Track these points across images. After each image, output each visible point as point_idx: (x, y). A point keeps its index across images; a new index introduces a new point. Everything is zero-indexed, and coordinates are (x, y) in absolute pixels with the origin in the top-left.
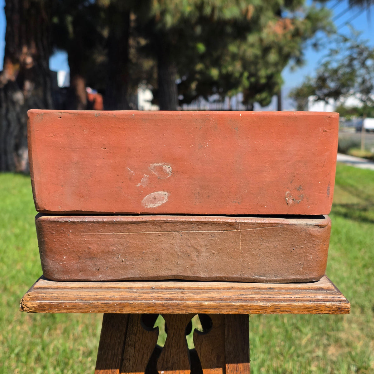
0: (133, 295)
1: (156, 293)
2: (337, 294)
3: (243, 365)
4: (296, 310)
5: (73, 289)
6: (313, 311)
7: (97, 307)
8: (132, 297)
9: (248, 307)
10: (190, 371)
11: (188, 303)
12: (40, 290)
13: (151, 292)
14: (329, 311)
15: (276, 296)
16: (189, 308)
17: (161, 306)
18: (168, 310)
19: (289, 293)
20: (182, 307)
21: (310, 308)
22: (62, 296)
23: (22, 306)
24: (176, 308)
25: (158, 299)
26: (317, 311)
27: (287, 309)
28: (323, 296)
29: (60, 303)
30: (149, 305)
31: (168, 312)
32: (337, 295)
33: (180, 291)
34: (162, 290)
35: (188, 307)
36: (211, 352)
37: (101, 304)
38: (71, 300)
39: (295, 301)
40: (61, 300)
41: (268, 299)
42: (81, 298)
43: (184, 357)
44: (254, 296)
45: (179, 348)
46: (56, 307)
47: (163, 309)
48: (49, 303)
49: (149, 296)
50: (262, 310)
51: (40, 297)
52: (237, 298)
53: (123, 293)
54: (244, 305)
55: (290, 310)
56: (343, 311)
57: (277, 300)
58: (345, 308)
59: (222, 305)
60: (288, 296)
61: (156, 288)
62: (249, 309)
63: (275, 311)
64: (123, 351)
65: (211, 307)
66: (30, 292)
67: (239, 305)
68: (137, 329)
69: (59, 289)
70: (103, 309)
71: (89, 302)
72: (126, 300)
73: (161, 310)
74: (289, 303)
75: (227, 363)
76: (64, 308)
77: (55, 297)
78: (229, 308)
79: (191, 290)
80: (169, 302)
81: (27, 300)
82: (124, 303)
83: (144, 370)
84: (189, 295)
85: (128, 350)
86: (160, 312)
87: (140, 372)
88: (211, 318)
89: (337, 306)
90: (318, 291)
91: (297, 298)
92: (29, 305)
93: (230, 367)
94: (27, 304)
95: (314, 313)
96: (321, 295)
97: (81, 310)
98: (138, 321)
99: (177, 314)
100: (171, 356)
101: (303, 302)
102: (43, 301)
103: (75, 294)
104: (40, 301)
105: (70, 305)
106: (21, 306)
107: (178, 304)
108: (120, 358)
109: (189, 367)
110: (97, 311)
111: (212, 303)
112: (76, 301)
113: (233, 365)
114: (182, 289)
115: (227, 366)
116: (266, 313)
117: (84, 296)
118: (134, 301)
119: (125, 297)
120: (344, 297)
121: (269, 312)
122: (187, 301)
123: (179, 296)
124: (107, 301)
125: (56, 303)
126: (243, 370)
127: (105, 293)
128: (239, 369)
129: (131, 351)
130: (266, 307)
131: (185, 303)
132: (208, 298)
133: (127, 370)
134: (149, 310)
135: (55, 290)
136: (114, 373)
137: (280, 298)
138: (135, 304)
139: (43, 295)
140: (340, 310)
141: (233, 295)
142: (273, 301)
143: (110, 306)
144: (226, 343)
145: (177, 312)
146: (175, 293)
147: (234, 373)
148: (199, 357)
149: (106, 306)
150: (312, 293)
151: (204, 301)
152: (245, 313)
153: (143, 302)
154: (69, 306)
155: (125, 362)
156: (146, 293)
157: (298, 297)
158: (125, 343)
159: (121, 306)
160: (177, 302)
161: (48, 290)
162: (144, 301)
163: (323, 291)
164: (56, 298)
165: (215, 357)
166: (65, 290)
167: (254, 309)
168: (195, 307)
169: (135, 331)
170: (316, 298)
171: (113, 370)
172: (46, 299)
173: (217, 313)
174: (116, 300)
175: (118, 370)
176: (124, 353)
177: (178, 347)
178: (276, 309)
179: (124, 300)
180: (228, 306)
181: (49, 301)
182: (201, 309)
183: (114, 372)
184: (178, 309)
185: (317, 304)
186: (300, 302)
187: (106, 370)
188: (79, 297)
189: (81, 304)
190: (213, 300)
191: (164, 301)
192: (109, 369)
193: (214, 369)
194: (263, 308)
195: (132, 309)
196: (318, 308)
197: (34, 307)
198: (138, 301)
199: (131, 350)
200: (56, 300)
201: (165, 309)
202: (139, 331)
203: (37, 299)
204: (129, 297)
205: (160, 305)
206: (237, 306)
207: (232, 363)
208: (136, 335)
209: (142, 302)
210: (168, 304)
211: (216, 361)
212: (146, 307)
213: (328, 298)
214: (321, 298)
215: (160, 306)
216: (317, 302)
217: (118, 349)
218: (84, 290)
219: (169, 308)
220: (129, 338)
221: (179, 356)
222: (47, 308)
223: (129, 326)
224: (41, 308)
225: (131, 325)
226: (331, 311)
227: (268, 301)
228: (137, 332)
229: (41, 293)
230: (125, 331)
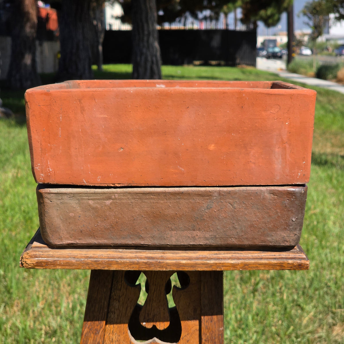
1: (139, 253)
2: (299, 252)
3: (217, 317)
4: (262, 266)
7: (88, 264)
9: (221, 265)
10: (169, 323)
11: (168, 261)
12: (37, 249)
13: (135, 252)
14: (291, 267)
15: (245, 255)
16: (169, 265)
17: (144, 264)
18: (150, 267)
20: (163, 265)
21: (275, 265)
22: (57, 254)
23: (22, 263)
24: (157, 266)
25: (141, 258)
26: (281, 267)
27: (255, 266)
28: (286, 255)
29: (56, 260)
30: (134, 263)
31: (150, 269)
33: (161, 251)
34: (145, 251)
35: (168, 265)
36: (188, 305)
37: (91, 262)
38: (65, 258)
39: (262, 259)
40: (56, 258)
41: (238, 258)
42: (73, 257)
43: (164, 309)
44: (226, 255)
45: (160, 301)
46: (52, 264)
48: (46, 260)
49: (133, 255)
51: (38, 255)
52: (211, 257)
53: (110, 252)
54: (217, 263)
55: (257, 267)
56: (303, 267)
57: (246, 258)
58: (305, 265)
59: (198, 263)
60: (256, 255)
63: (244, 268)
65: (188, 265)
66: (29, 251)
67: (213, 263)
68: (121, 285)
70: (93, 266)
71: (81, 260)
72: (113, 259)
73: (144, 268)
74: (256, 261)
75: (202, 316)
76: (60, 265)
80: (151, 260)
81: (26, 257)
82: (112, 261)
83: (128, 321)
84: (169, 254)
85: (113, 304)
86: (143, 269)
87: (124, 323)
88: (189, 275)
89: (298, 263)
91: (264, 257)
92: (29, 262)
93: (205, 319)
94: (26, 261)
95: (278, 269)
97: (73, 267)
98: (122, 278)
99: (157, 271)
100: (153, 309)
101: (269, 260)
102: (40, 259)
103: (69, 253)
104: (38, 259)
105: (65, 262)
106: (20, 263)
107: (159, 262)
108: (106, 310)
109: (169, 319)
110: (88, 268)
111: (189, 262)
112: (69, 259)
113: (208, 317)
116: (236, 269)
117: (76, 255)
118: (120, 260)
119: (112, 256)
120: (304, 255)
121: (239, 268)
122: (167, 259)
123: (160, 255)
124: (96, 259)
125: (52, 260)
126: (217, 321)
127: (94, 252)
128: (214, 319)
130: (237, 264)
131: (165, 261)
132: (186, 257)
133: (112, 322)
134: (133, 267)
137: (249, 256)
138: (121, 262)
140: (301, 266)
141: (208, 254)
142: (243, 259)
143: (99, 263)
144: (202, 298)
145: (158, 269)
146: (157, 252)
147: (208, 323)
149: (96, 263)
151: (182, 259)
152: (219, 270)
154: (63, 263)
155: (110, 314)
156: (131, 253)
158: (110, 298)
159: (109, 263)
160: (158, 261)
161: (44, 249)
162: (129, 260)
164: (52, 256)
165: (192, 310)
167: (226, 267)
168: (174, 265)
169: (120, 287)
170: (280, 256)
171: (99, 322)
172: (43, 257)
173: (193, 270)
174: (104, 259)
175: (104, 322)
176: (109, 306)
178: (245, 266)
179: (111, 258)
180: (203, 264)
181: (46, 259)
182: (179, 267)
183: (101, 323)
184: (159, 267)
185: (281, 261)
186: (266, 260)
187: (93, 322)
188: (72, 255)
189: (74, 261)
190: (190, 259)
191: (147, 259)
192: (96, 320)
194: (234, 266)
195: (118, 266)
196: (282, 265)
197: (33, 263)
198: (123, 260)
199: (116, 304)
200: (52, 258)
201: (147, 266)
202: (123, 287)
203: (36, 256)
204: (115, 256)
206: (211, 264)
207: (207, 315)
208: (120, 291)
210: (150, 262)
211: (192, 314)
212: (131, 265)
213: (290, 257)
214: (284, 256)
216: (281, 260)
217: (104, 302)
219: (151, 265)
220: (114, 293)
221: (159, 309)
222: (44, 264)
223: (114, 282)
224: (39, 264)
225: (116, 281)
226: (293, 267)
227: (238, 259)
228: (121, 287)
229: (39, 252)
230: (110, 286)
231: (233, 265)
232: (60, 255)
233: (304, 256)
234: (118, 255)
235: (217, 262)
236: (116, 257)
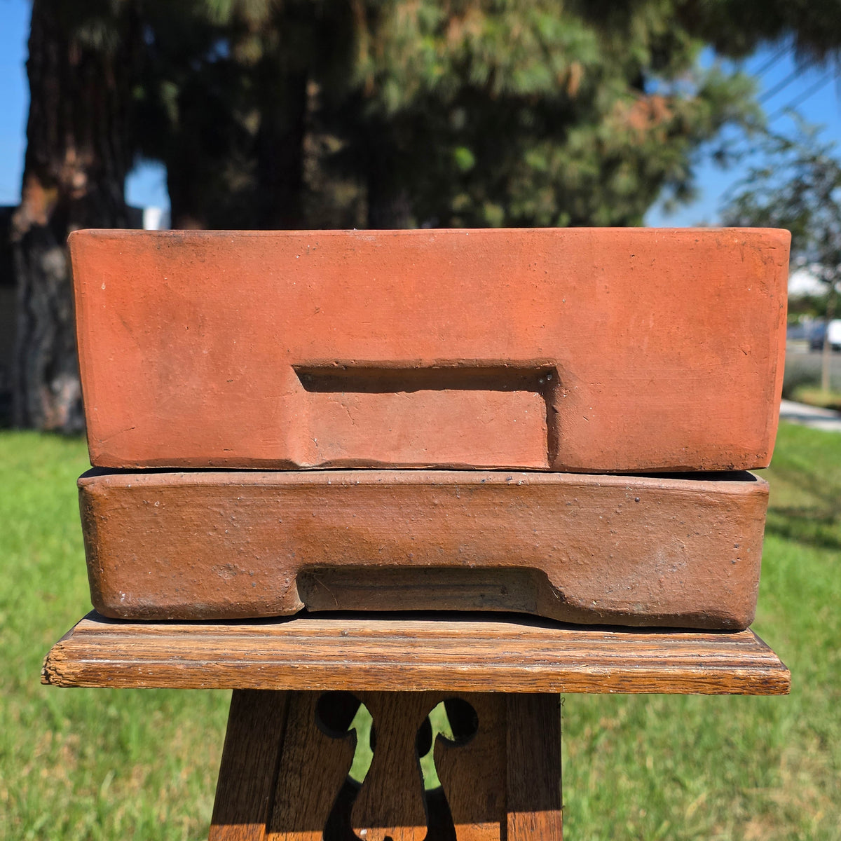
0: (300, 650)
1: (351, 645)
2: (761, 649)
3: (546, 817)
4: (668, 684)
5: (164, 635)
6: (707, 688)
7: (218, 676)
8: (297, 653)
9: (560, 678)
10: (426, 829)
11: (424, 667)
12: (87, 636)
13: (340, 642)
14: (743, 688)
15: (622, 654)
16: (426, 678)
17: (362, 673)
18: (378, 682)
19: (651, 648)
20: (410, 676)
21: (699, 680)
22: (136, 649)
23: (46, 672)
24: (397, 679)
25: (355, 659)
26: (715, 686)
27: (648, 683)
28: (728, 655)
29: (134, 665)
30: (336, 672)
31: (378, 688)
32: (761, 651)
33: (406, 640)
34: (365, 639)
35: (423, 675)
36: (473, 786)
37: (226, 668)
38: (159, 659)
39: (664, 663)
40: (136, 659)
41: (604, 661)
42: (180, 655)
43: (413, 796)
44: (572, 653)
45: (402, 776)
46: (123, 674)
47: (366, 680)
48: (109, 664)
49: (335, 651)
50: (591, 685)
51: (88, 651)
52: (534, 657)
53: (275, 644)
54: (550, 672)
55: (654, 685)
56: (775, 687)
57: (624, 662)
58: (779, 682)
59: (501, 672)
60: (650, 653)
61: (352, 633)
62: (561, 682)
63: (620, 686)
64: (275, 784)
65: (475, 677)
66: (66, 641)
67: (538, 673)
68: (307, 734)
69: (131, 635)
70: (231, 680)
71: (200, 664)
72: (282, 660)
73: (362, 683)
74: (651, 669)
75: (510, 811)
76: (143, 678)
77: (122, 652)
78: (517, 678)
79: (431, 640)
80: (380, 664)
81: (58, 658)
82: (279, 667)
83: (322, 826)
84: (426, 649)
85: (286, 782)
86: (360, 686)
87: (313, 830)
88: (476, 709)
89: (761, 675)
90: (716, 643)
91: (671, 659)
92: (63, 669)
93: (516, 821)
94: (58, 666)
95: (709, 692)
96: (724, 652)
97: (179, 682)
98: (309, 714)
99: (398, 693)
100: (384, 796)
101: (683, 667)
102: (94, 661)
103: (169, 646)
104: (87, 661)
105: (156, 670)
106: (43, 673)
107: (402, 669)
108: (268, 798)
109: (425, 821)
110: (217, 684)
111: (477, 668)
112: (169, 662)
113: (524, 816)
114: (410, 637)
115: (510, 816)
116: (600, 690)
117: (188, 651)
118: (302, 663)
119: (280, 652)
120: (775, 656)
121: (606, 689)
122: (422, 662)
123: (403, 650)
124: (239, 662)
125: (124, 664)
126: (546, 827)
127: (235, 643)
128: (539, 824)
129: (293, 784)
130: (600, 676)
131: (416, 667)
132: (469, 656)
133: (283, 827)
134: (334, 683)
135: (123, 637)
136: (254, 832)
137: (631, 656)
138: (304, 668)
139: (94, 646)
140: (768, 685)
141: (527, 650)
142: (616, 663)
143: (246, 673)
144: (508, 767)
145: (399, 688)
146: (395, 644)
147: (525, 834)
148: (448, 798)
149: (237, 672)
150: (703, 647)
151: (461, 662)
152: (553, 692)
153: (321, 663)
154: (154, 672)
155: (279, 807)
156: (328, 644)
157: (672, 656)
158: (278, 766)
159: (272, 673)
160: (399, 665)
161: (106, 636)
162: (325, 663)
163: (730, 643)
164: (124, 653)
165: (483, 799)
166: (145, 636)
167: (572, 683)
168: (440, 677)
169: (303, 739)
170: (713, 657)
171: (251, 826)
172: (101, 656)
173: (488, 690)
174: (261, 660)
175: (263, 827)
176: (276, 788)
177: (400, 774)
178: (622, 682)
179: (278, 660)
180: (513, 675)
181: (108, 661)
182: (452, 681)
183: (254, 830)
184: (400, 681)
185: (716, 671)
186: (676, 667)
187: (235, 827)
188: (176, 652)
189: (181, 667)
190: (480, 661)
191: (370, 662)
192: (242, 823)
193: (480, 825)
194: (594, 681)
195: (295, 679)
196: (718, 680)
197: (73, 673)
198: (310, 662)
199: (293, 782)
200: (124, 659)
201: (371, 680)
202: (311, 738)
203: (82, 655)
204: (289, 653)
205: (359, 671)
206: (535, 674)
207: (520, 811)
208: (304, 748)
209: (321, 665)
210: (379, 669)
211: (485, 808)
212: (328, 676)
213: (740, 659)
214: (723, 659)
215: (359, 673)
216: (715, 668)
217: (263, 778)
218: (187, 636)
219: (379, 677)
220: (290, 753)
221: (402, 794)
222: (103, 676)
223: (289, 726)
224: (89, 676)
225: (294, 723)
226: (747, 688)
227: (606, 663)
228: (305, 740)
229: (90, 643)
230: (279, 736)
231: (590, 680)
232: (145, 651)
233: (776, 660)
234: (296, 651)
235: (549, 669)
236: (291, 656)
